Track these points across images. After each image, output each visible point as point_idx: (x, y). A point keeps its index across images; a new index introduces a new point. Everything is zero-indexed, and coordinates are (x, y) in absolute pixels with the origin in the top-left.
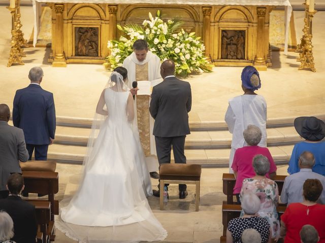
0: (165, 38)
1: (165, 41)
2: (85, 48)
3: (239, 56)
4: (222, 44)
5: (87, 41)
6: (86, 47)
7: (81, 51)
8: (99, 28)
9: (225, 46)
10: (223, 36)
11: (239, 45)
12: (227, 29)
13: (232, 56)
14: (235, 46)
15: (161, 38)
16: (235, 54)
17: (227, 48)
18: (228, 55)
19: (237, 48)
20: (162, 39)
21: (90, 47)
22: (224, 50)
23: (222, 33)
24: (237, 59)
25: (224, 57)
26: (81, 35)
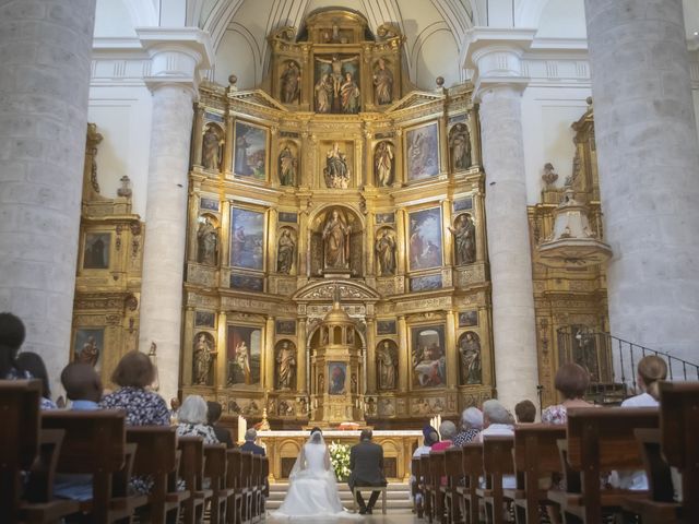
0: (344, 455)
1: (345, 457)
3: (393, 475)
11: (393, 468)
14: (390, 468)
16: (390, 474)
19: (391, 470)
20: (341, 455)
24: (392, 477)
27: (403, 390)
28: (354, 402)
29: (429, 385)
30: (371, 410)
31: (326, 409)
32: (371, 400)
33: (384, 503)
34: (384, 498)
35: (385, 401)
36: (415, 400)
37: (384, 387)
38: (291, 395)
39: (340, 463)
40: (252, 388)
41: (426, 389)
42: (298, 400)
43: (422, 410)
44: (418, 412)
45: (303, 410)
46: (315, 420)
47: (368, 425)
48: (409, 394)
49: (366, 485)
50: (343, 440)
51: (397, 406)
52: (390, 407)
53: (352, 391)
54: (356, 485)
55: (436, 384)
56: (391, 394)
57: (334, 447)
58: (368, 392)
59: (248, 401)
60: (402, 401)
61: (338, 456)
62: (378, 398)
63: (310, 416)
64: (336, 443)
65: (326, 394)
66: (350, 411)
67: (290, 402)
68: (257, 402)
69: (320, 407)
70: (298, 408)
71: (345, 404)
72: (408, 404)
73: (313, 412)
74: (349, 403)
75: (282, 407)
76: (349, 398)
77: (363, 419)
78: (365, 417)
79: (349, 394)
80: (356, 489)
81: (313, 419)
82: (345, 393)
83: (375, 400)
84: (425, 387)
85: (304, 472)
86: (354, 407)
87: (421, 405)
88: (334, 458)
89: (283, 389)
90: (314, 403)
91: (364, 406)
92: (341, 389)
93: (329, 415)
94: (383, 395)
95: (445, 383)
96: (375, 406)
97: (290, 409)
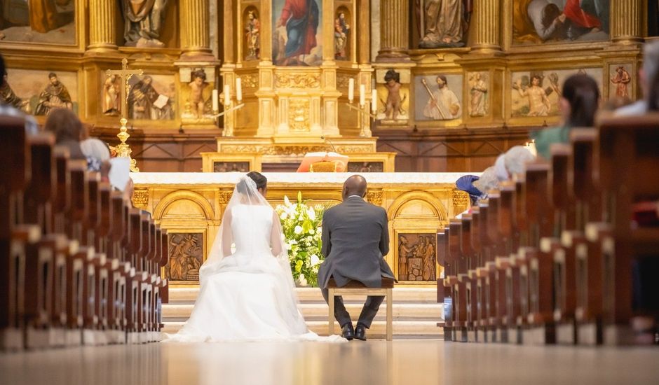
0: (311, 227)
1: (312, 232)
2: (181, 268)
3: (427, 277)
4: (400, 256)
5: (185, 256)
6: (182, 265)
7: (176, 272)
8: (204, 235)
9: (404, 260)
10: (401, 244)
11: (427, 257)
12: (407, 232)
13: (416, 277)
14: (420, 260)
15: (306, 225)
16: (421, 273)
17: (407, 264)
18: (408, 274)
19: (423, 262)
20: (306, 228)
21: (190, 266)
22: (404, 267)
23: (400, 239)
24: (423, 280)
25: (402, 277)
26: (175, 247)
27: (485, 47)
28: (341, 86)
29: (559, 34)
30: (392, 104)
31: (265, 105)
32: (392, 76)
33: (389, 326)
34: (389, 317)
35: (432, 79)
36: (518, 77)
37: (431, 39)
38: (166, 60)
39: (303, 246)
40: (53, 41)
41: (551, 47)
42: (185, 75)
43: (538, 106)
44: (527, 109)
45: (201, 103)
46: (237, 134)
47: (379, 149)
48: (500, 60)
49: (354, 283)
50: (310, 193)
51: (467, 93)
52: (448, 97)
53: (337, 56)
54: (332, 284)
55: (582, 31)
56: (450, 60)
57: (289, 209)
58: (384, 54)
59: (41, 79)
60: (479, 81)
61: (299, 230)
62: (414, 71)
63: (220, 123)
64: (293, 199)
65: (265, 64)
66: (332, 109)
67: (160, 80)
68: (67, 80)
69: (250, 98)
70: (186, 98)
71: (317, 90)
72: (497, 87)
73: (229, 113)
74: (331, 90)
75: (139, 95)
76: (330, 77)
77: (367, 131)
78: (374, 124)
79: (329, 63)
80: (333, 292)
81: (229, 131)
82: (317, 61)
83: (405, 76)
84: (546, 40)
85: (229, 260)
86: (343, 100)
87: (535, 92)
88: (289, 233)
89: (142, 43)
90: (234, 86)
91: (370, 97)
92: (306, 51)
93: (274, 120)
94: (427, 62)
95: (606, 28)
96: (404, 93)
97: (161, 102)
